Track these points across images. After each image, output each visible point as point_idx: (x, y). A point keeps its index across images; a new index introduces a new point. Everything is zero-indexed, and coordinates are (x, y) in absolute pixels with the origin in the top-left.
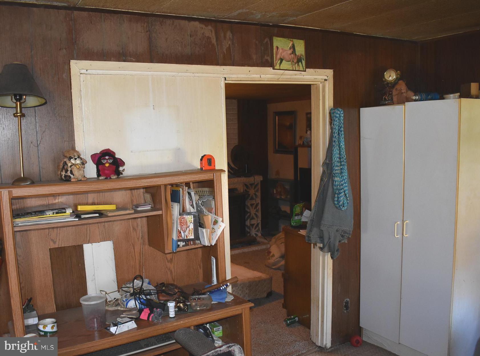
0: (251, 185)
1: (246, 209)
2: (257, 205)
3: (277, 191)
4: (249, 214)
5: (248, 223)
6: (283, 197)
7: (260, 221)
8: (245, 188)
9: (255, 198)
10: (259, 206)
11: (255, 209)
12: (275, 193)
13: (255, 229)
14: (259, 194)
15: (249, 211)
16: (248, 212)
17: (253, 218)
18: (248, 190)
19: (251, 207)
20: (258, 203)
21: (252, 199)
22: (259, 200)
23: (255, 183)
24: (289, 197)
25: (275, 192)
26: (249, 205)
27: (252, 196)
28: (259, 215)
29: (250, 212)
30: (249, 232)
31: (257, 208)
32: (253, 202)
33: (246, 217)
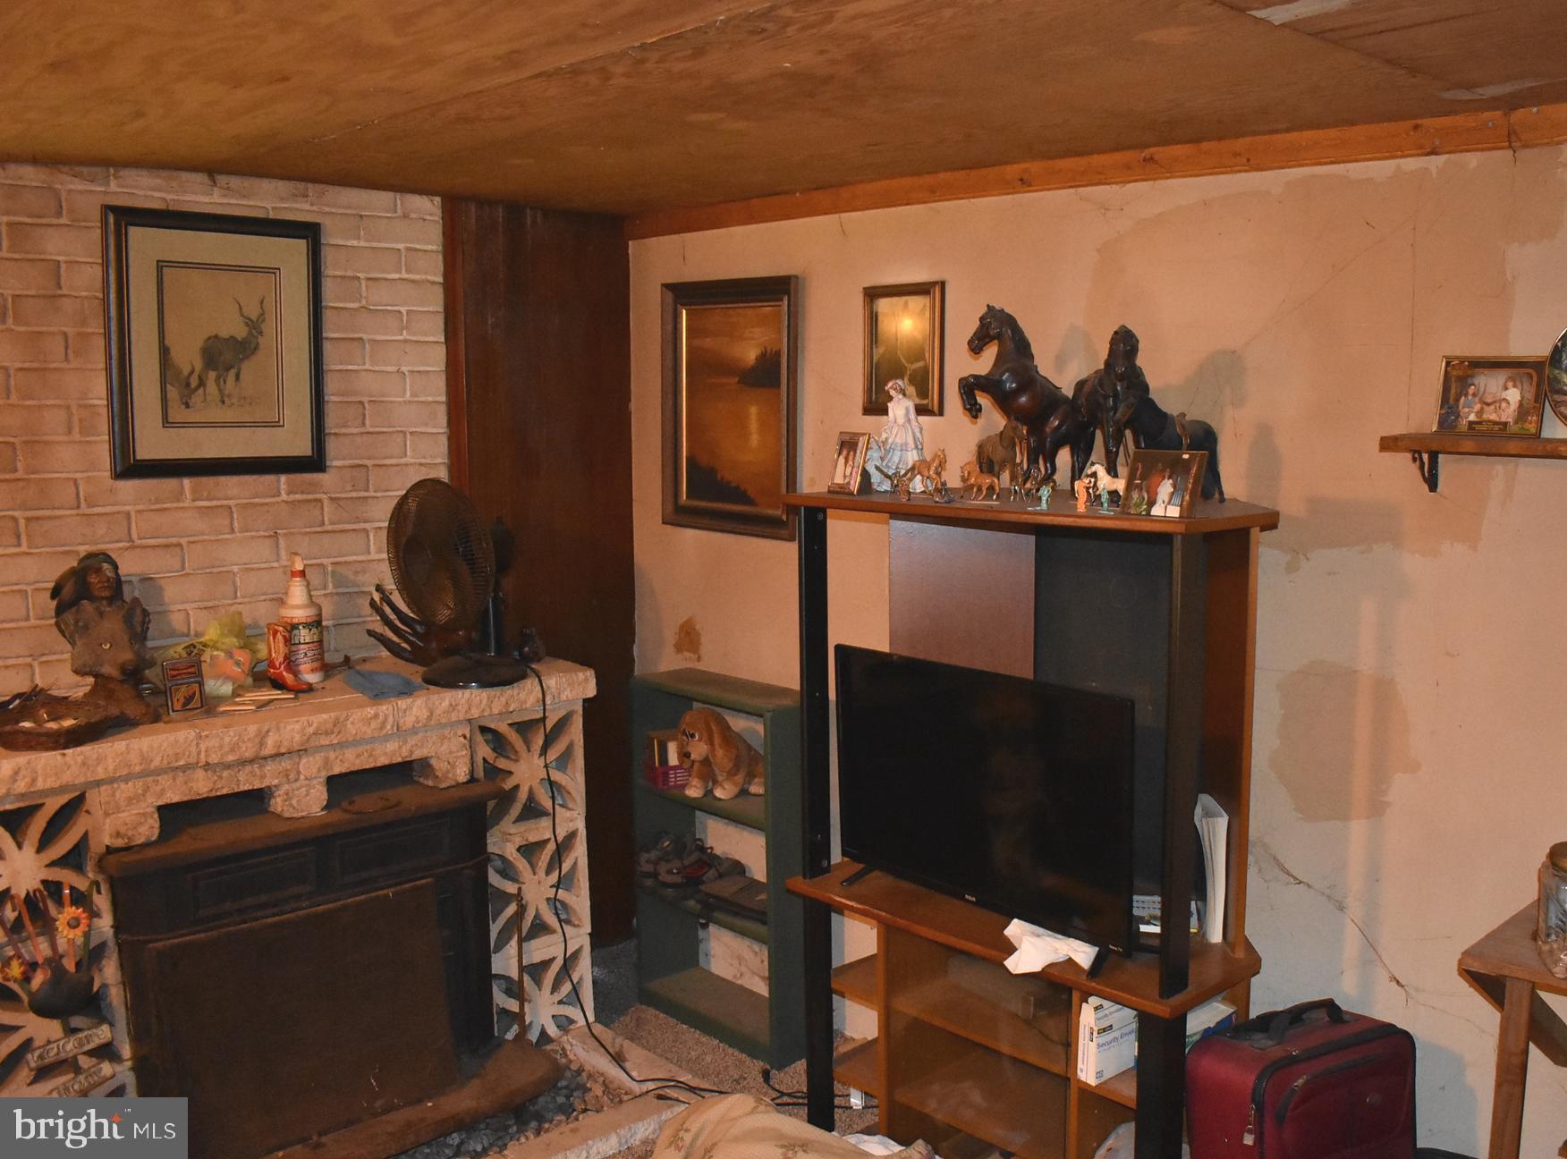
0: (524, 728)
1: (494, 879)
2: (563, 848)
3: (684, 755)
4: (512, 909)
5: (505, 962)
6: (719, 793)
7: (586, 941)
8: (484, 751)
9: (547, 804)
10: (580, 852)
11: (548, 873)
12: (675, 768)
13: (555, 988)
14: (575, 781)
15: (511, 888)
16: (506, 898)
17: (540, 928)
18: (502, 764)
19: (521, 864)
20: (572, 836)
21: (532, 811)
22: (573, 819)
23: (544, 719)
24: (757, 789)
25: (673, 760)
26: (510, 852)
27: (531, 791)
28: (580, 900)
29: (519, 896)
30: (519, 1017)
31: (566, 866)
32: (539, 830)
33: (495, 929)
